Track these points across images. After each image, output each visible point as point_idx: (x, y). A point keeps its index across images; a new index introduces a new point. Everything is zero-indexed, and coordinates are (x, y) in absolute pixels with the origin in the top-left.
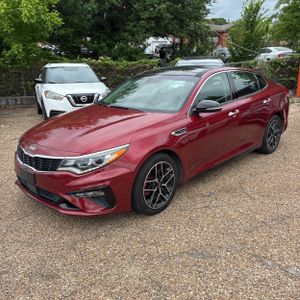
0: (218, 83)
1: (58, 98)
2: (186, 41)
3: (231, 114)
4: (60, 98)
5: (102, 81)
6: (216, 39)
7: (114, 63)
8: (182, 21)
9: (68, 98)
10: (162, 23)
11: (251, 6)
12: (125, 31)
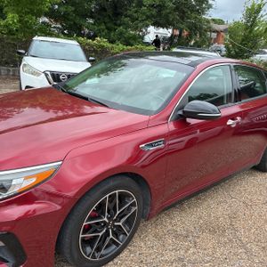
0: (214, 78)
1: (35, 73)
2: (185, 33)
3: (230, 122)
4: (38, 74)
5: (89, 61)
6: (214, 35)
7: (110, 45)
8: (184, 12)
9: (46, 75)
10: (164, 12)
11: (253, 6)
12: (126, 16)
